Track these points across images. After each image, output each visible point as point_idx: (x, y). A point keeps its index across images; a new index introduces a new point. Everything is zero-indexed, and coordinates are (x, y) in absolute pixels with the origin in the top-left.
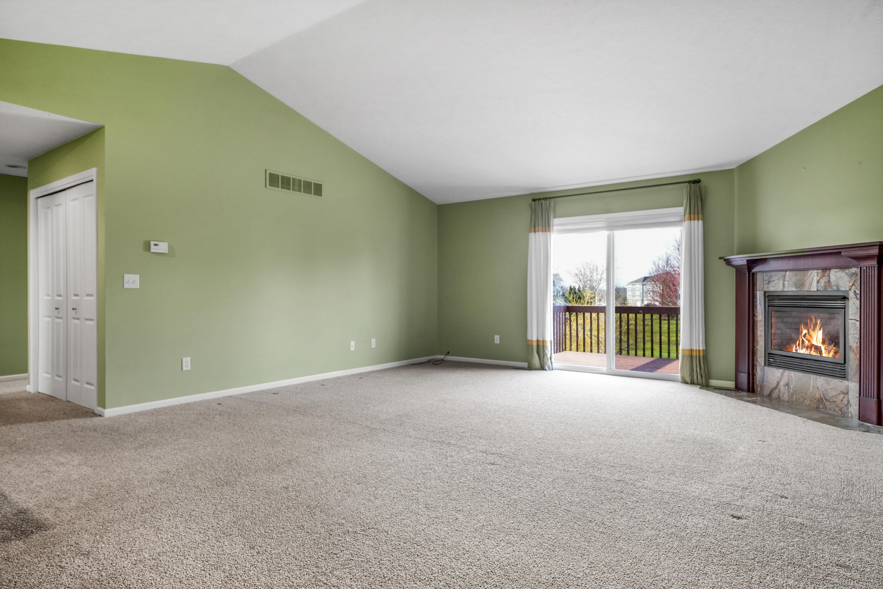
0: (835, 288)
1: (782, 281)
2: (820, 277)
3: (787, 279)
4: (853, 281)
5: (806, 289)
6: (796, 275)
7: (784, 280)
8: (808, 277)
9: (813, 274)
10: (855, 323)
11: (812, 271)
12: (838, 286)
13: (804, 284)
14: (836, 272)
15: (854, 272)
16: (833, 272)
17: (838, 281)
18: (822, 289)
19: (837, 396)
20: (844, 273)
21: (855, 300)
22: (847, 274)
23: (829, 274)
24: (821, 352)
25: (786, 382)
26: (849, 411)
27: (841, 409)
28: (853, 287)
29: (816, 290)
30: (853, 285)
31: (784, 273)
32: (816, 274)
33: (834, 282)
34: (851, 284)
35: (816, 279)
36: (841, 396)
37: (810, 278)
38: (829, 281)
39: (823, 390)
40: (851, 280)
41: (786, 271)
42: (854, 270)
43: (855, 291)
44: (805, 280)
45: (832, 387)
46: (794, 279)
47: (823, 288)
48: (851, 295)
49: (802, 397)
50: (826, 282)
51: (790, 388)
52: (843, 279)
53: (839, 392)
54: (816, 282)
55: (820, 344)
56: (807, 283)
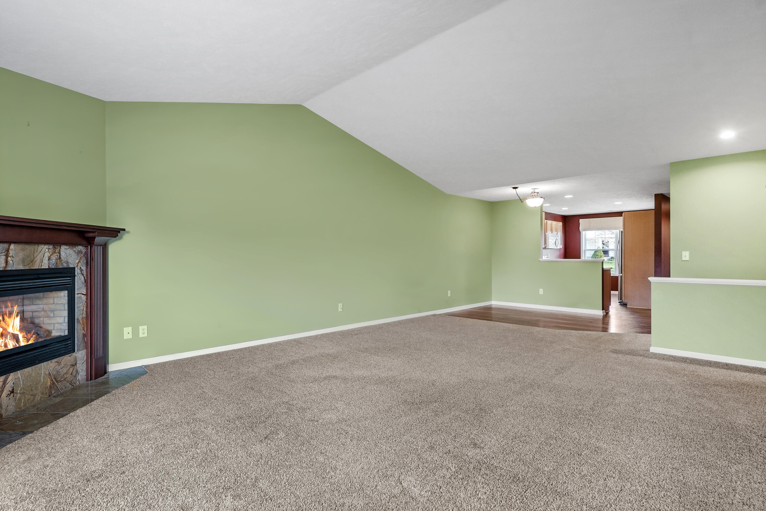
0: (65, 265)
1: (4, 257)
2: (51, 254)
3: (11, 255)
4: (79, 258)
5: (36, 267)
6: (23, 250)
7: (7, 256)
8: (38, 253)
9: (44, 250)
10: (81, 297)
11: (43, 246)
12: (67, 263)
13: (34, 260)
14: (65, 249)
15: (79, 250)
16: (63, 248)
17: (68, 258)
18: (53, 267)
19: (68, 372)
20: (72, 250)
21: (80, 275)
22: (75, 251)
23: (60, 250)
24: (18, 341)
25: (11, 389)
26: (78, 379)
27: (71, 382)
28: (80, 264)
29: (47, 267)
30: (79, 262)
31: (6, 245)
32: (47, 250)
33: (64, 259)
34: (77, 261)
35: (47, 255)
36: (71, 370)
37: (41, 253)
38: (60, 258)
39: (55, 373)
40: (78, 257)
41: (10, 243)
42: (80, 248)
43: (81, 268)
44: (35, 256)
45: (63, 365)
46: (21, 255)
47: (55, 265)
48: (77, 271)
49: (32, 395)
50: (57, 259)
51: (17, 393)
52: (71, 256)
53: (69, 367)
54: (47, 259)
55: (17, 332)
56: (38, 259)
